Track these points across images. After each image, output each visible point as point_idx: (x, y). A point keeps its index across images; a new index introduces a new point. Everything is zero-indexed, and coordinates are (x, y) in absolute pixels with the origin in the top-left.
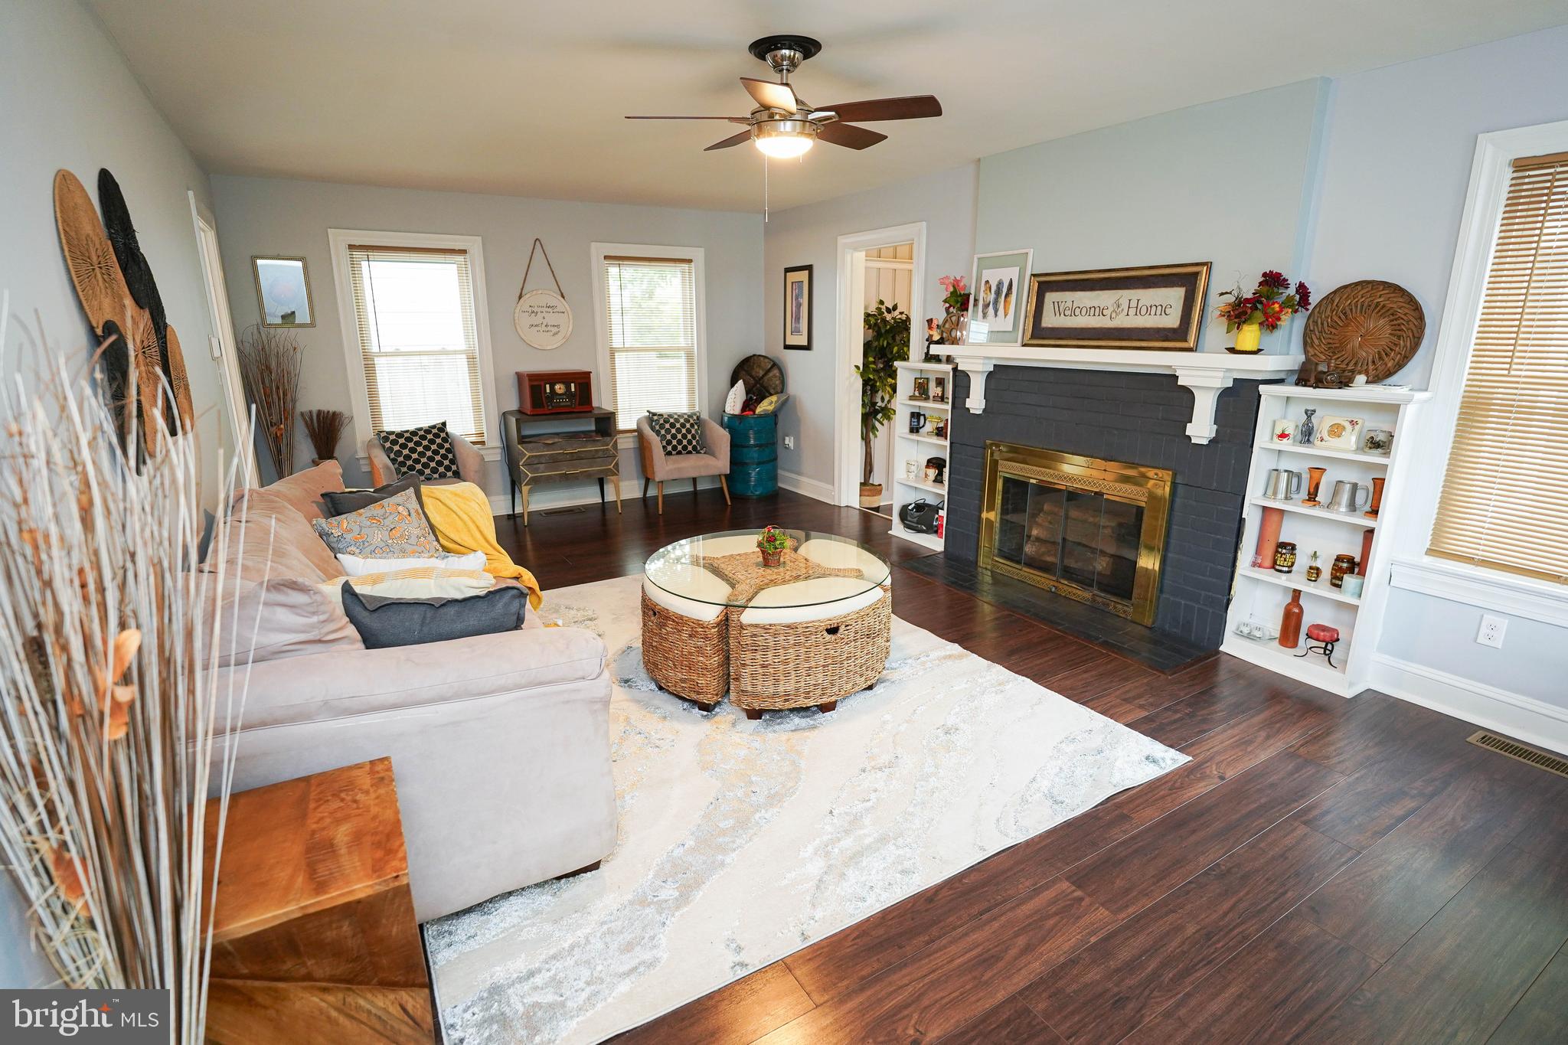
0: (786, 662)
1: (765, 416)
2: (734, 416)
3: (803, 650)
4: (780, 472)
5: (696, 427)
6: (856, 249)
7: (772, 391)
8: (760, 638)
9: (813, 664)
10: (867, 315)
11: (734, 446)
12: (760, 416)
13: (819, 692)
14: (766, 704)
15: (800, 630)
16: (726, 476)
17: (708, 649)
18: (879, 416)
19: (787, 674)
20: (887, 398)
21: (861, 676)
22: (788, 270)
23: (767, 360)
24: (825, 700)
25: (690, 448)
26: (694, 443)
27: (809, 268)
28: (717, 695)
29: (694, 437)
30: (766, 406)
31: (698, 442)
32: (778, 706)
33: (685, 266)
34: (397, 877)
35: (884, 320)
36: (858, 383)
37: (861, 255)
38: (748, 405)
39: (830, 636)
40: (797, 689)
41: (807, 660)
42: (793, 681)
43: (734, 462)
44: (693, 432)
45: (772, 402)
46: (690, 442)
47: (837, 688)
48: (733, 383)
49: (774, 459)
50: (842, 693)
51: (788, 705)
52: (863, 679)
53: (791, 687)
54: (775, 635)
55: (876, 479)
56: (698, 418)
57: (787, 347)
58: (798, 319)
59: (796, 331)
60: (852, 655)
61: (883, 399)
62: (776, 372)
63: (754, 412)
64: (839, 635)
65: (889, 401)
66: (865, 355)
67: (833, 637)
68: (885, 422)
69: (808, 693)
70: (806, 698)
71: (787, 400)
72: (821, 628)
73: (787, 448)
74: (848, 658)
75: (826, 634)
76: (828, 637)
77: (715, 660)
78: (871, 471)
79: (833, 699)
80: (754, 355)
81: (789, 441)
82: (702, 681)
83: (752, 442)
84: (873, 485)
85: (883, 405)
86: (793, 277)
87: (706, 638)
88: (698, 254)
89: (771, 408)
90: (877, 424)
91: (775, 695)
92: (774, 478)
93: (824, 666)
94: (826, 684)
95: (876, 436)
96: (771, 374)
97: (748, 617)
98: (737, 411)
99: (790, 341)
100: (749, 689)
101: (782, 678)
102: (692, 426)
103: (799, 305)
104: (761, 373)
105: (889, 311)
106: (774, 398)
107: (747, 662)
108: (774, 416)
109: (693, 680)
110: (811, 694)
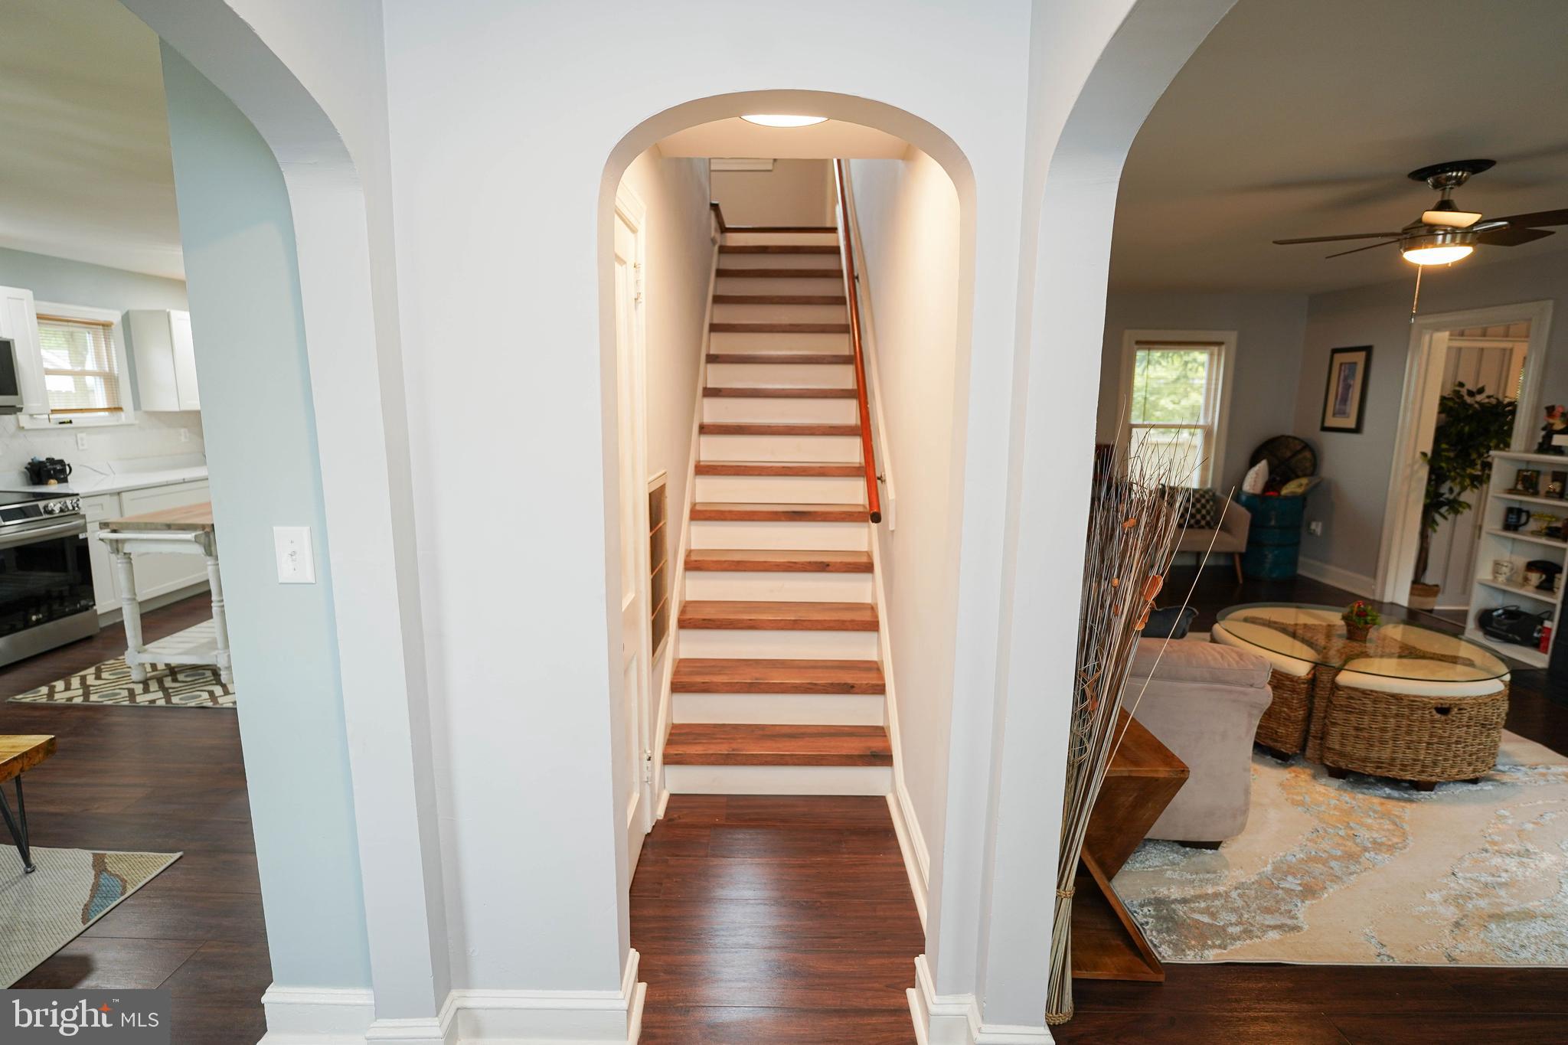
0: (1383, 730)
1: (1293, 498)
2: (1254, 496)
3: (1405, 722)
4: (1301, 559)
5: (1211, 503)
6: (1438, 329)
7: (1300, 473)
8: (1358, 702)
9: (1415, 738)
10: (1443, 399)
11: (1253, 526)
12: (1286, 498)
13: (1418, 768)
14: (1354, 766)
15: (1405, 702)
16: (1241, 555)
17: (1295, 701)
18: (1444, 510)
19: (1382, 742)
20: (1457, 489)
21: (1470, 764)
22: (1335, 351)
23: (1297, 442)
24: (1424, 777)
25: (1203, 523)
26: (1208, 518)
27: (1368, 350)
28: (1296, 746)
29: (1208, 513)
30: (1291, 488)
31: (1212, 518)
32: (1369, 770)
33: (1215, 349)
34: (1183, 771)
35: (1464, 404)
36: (1424, 472)
37: (1446, 334)
38: (1273, 484)
39: (1439, 716)
40: (1393, 759)
41: (1409, 733)
42: (1389, 750)
43: (1252, 541)
44: (1208, 507)
45: (1301, 485)
46: (1204, 517)
47: (1438, 770)
48: (1253, 462)
49: (1296, 544)
50: (1446, 776)
51: (1379, 772)
52: (1471, 768)
53: (1386, 755)
54: (1375, 701)
55: (1430, 579)
56: (1214, 494)
57: (1324, 429)
58: (1344, 400)
59: (1341, 413)
60: (1462, 740)
61: (1451, 490)
62: (1307, 454)
63: (1279, 493)
64: (1450, 717)
65: (1459, 494)
66: (1437, 441)
67: (1443, 718)
68: (1451, 517)
69: (1406, 766)
70: (1401, 770)
71: (1316, 486)
72: (1430, 706)
73: (1312, 534)
74: (1457, 743)
75: (1434, 712)
76: (1437, 716)
77: (1301, 713)
78: (1425, 569)
79: (1434, 779)
80: (1283, 436)
81: (1317, 527)
82: (1282, 730)
83: (1273, 523)
84: (1424, 584)
85: (1451, 497)
86: (1339, 358)
87: (1293, 691)
88: (1232, 337)
89: (1300, 490)
90: (1438, 518)
91: (1365, 760)
92: (1294, 563)
93: (1428, 743)
94: (1428, 761)
95: (1435, 531)
96: (1300, 456)
97: (1345, 678)
98: (1258, 490)
99: (1331, 422)
100: (1337, 747)
101: (1377, 744)
102: (1208, 501)
103: (1347, 388)
104: (1289, 454)
105: (1471, 394)
106: (1304, 481)
107: (1339, 722)
108: (1301, 500)
109: (1272, 729)
110: (1408, 768)
